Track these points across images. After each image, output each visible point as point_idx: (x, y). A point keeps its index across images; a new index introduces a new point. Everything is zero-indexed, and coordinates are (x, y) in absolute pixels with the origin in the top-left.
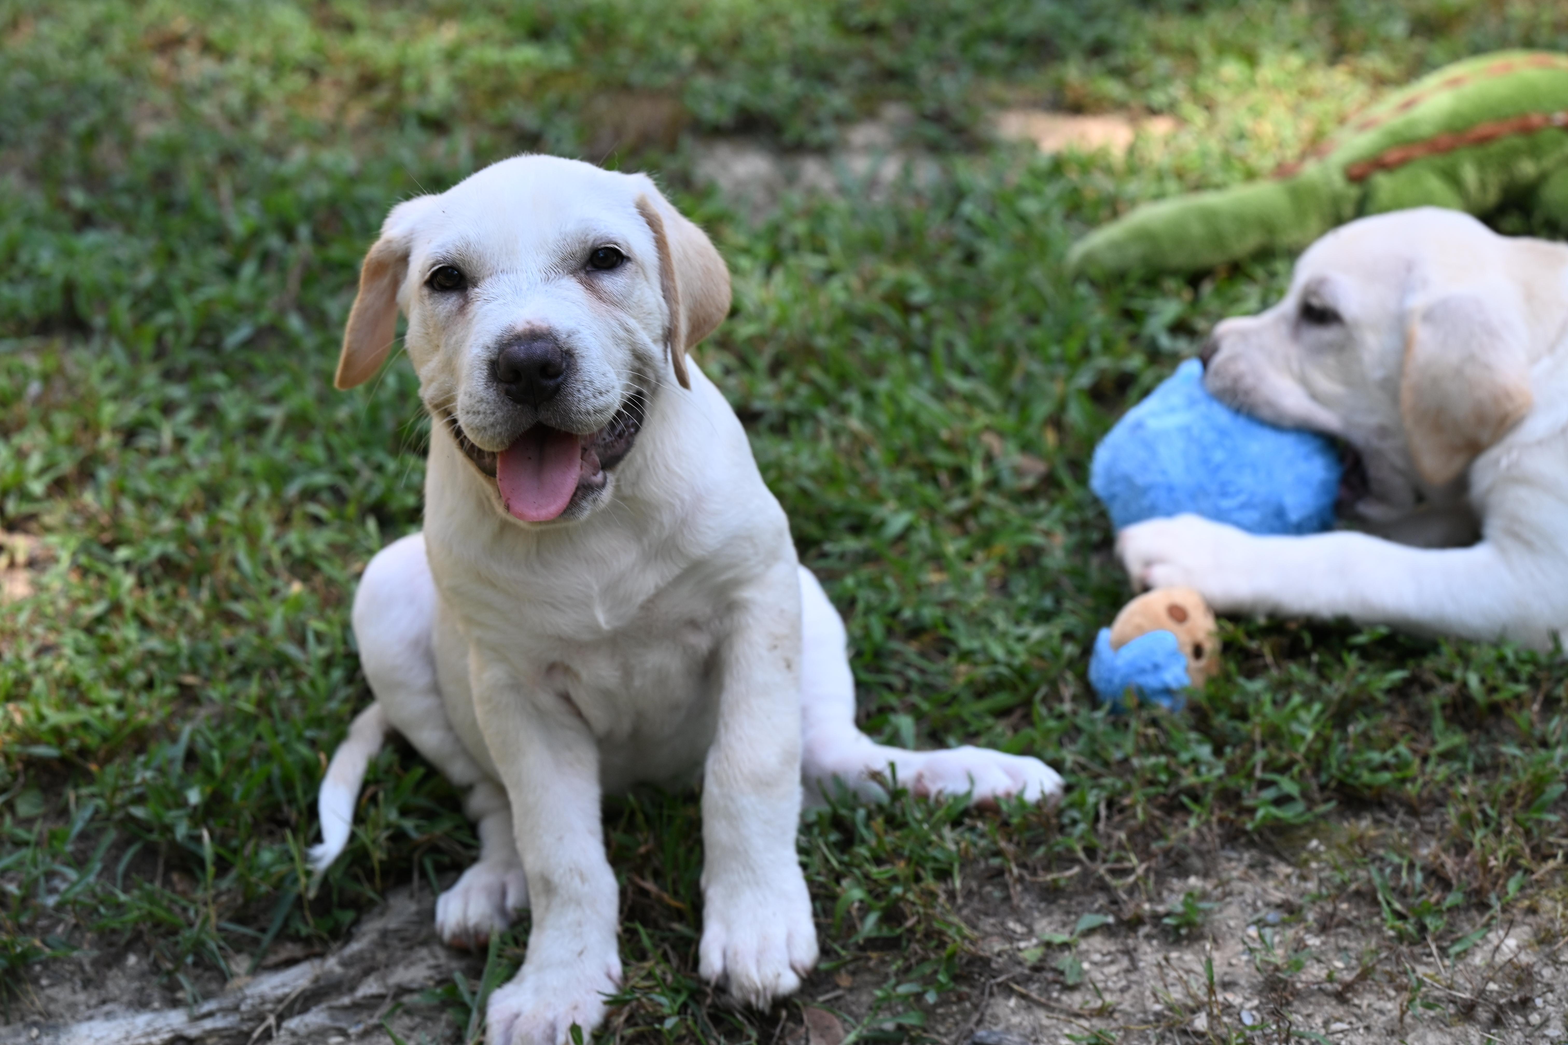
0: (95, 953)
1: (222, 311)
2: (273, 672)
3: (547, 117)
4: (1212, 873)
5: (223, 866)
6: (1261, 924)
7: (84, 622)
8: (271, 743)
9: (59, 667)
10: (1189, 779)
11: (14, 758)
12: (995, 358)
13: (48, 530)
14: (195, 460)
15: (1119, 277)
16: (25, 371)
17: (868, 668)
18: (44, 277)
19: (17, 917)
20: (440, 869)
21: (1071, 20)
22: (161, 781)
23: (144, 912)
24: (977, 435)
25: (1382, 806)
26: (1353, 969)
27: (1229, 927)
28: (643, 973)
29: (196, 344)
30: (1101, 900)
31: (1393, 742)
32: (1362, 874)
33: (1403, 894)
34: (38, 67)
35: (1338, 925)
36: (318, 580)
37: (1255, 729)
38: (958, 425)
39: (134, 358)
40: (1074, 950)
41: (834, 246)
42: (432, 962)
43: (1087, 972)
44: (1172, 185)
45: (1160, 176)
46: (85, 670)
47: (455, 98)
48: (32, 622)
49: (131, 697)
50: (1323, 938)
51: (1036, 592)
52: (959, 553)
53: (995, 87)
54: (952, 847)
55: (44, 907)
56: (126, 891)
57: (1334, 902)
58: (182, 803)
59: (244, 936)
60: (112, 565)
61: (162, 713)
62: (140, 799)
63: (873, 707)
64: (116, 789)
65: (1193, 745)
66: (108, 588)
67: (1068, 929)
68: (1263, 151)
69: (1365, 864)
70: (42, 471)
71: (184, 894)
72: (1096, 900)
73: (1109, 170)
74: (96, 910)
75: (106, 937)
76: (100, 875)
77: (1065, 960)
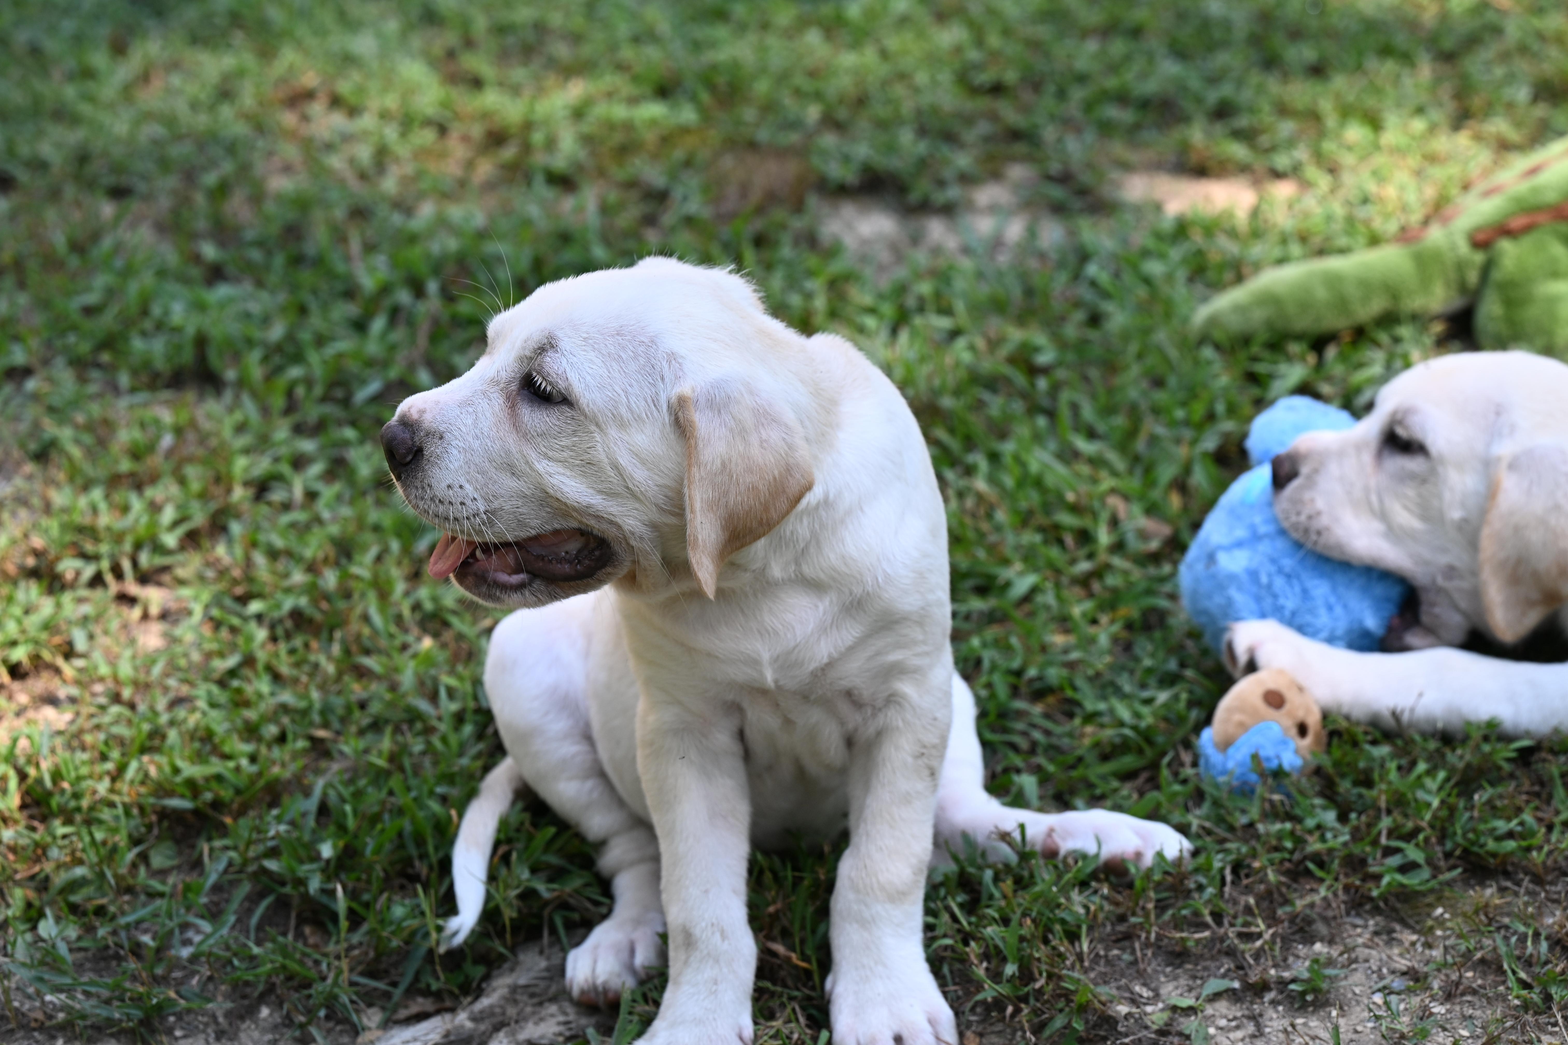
0: (229, 1005)
1: (353, 366)
2: (405, 727)
3: (673, 175)
4: (1338, 940)
5: (355, 920)
6: (1387, 991)
7: (216, 676)
8: (403, 799)
9: (193, 720)
10: (1314, 846)
11: (148, 810)
12: (1120, 421)
13: (181, 582)
14: (326, 515)
15: (1245, 340)
16: (157, 422)
17: (993, 729)
18: (177, 330)
19: (152, 968)
20: (570, 926)
21: (1195, 83)
22: (295, 834)
23: (277, 965)
24: (1102, 498)
25: (1507, 875)
26: (1478, 1037)
27: (1355, 994)
28: (772, 1032)
29: (325, 399)
30: (1227, 964)
31: (1519, 810)
32: (1487, 942)
33: (1529, 963)
34: (170, 121)
35: (1463, 994)
36: (447, 636)
37: (1380, 795)
38: (1084, 488)
39: (265, 411)
40: (1200, 1015)
41: (960, 306)
42: (562, 1018)
43: (1213, 1037)
44: (1295, 249)
45: (1284, 240)
46: (219, 723)
47: (582, 154)
48: (166, 675)
49: (264, 750)
50: (1448, 1007)
51: (1161, 654)
52: (1084, 615)
53: (1118, 148)
54: (1082, 911)
55: (179, 958)
56: (259, 943)
57: (1459, 970)
58: (316, 857)
59: (375, 989)
60: (245, 619)
61: (294, 767)
62: (273, 853)
63: (999, 768)
64: (249, 843)
65: (1318, 811)
66: (240, 641)
67: (1194, 994)
68: (1387, 216)
69: (1490, 932)
70: (176, 524)
71: (316, 946)
72: (1222, 965)
73: (1233, 233)
74: (230, 962)
75: (239, 989)
76: (233, 927)
77: (1189, 1024)
